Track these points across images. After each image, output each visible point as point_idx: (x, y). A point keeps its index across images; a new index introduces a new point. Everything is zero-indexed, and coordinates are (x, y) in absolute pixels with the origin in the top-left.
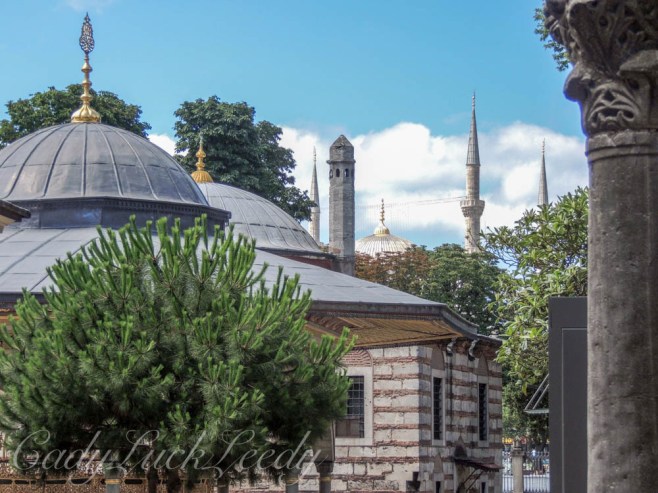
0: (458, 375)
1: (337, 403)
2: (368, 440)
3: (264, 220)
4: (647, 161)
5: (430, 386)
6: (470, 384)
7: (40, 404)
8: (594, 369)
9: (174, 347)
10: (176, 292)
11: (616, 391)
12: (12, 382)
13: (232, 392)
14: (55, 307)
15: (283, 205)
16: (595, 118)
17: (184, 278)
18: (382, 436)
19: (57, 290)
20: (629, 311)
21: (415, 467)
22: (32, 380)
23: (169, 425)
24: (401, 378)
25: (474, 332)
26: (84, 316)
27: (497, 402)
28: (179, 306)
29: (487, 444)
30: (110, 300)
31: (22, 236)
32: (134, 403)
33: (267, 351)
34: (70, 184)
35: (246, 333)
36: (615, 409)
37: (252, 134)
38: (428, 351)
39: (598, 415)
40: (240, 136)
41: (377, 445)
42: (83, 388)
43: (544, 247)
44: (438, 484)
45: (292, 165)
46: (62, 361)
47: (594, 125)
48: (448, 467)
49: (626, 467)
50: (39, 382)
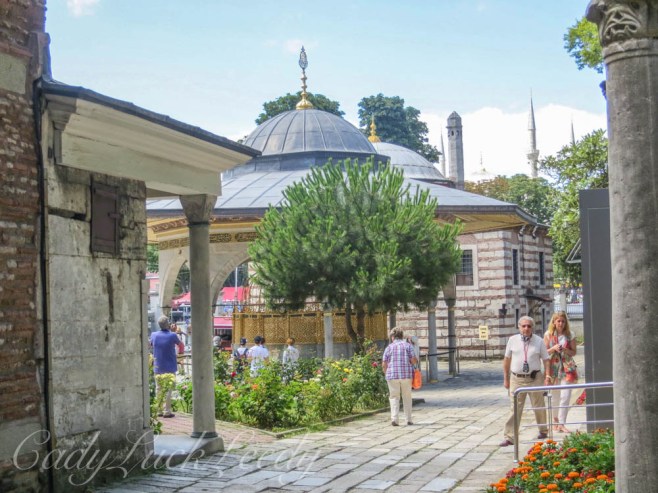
0: (527, 247)
1: (455, 263)
2: (476, 286)
3: (410, 162)
4: (648, 60)
5: (511, 254)
6: (534, 253)
7: (281, 270)
8: (614, 210)
9: (357, 234)
10: (357, 202)
11: (631, 225)
12: (264, 258)
13: (392, 258)
14: (288, 213)
15: (423, 154)
16: (609, 33)
17: (362, 194)
18: (484, 284)
19: (289, 204)
20: (638, 167)
21: (504, 301)
22: (276, 256)
23: (357, 279)
24: (494, 250)
25: (536, 221)
26: (304, 217)
27: (550, 262)
28: (359, 210)
29: (544, 287)
30: (319, 208)
31: (270, 175)
32: (335, 267)
33: (412, 234)
34: (296, 145)
35: (400, 225)
36: (630, 237)
37: (403, 115)
38: (509, 234)
39: (618, 242)
40: (396, 116)
41: (481, 289)
42: (306, 260)
43: (574, 166)
44: (517, 311)
45: (427, 131)
46: (292, 244)
47: (608, 37)
48: (523, 301)
49: (639, 278)
50: (280, 257)
